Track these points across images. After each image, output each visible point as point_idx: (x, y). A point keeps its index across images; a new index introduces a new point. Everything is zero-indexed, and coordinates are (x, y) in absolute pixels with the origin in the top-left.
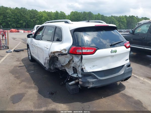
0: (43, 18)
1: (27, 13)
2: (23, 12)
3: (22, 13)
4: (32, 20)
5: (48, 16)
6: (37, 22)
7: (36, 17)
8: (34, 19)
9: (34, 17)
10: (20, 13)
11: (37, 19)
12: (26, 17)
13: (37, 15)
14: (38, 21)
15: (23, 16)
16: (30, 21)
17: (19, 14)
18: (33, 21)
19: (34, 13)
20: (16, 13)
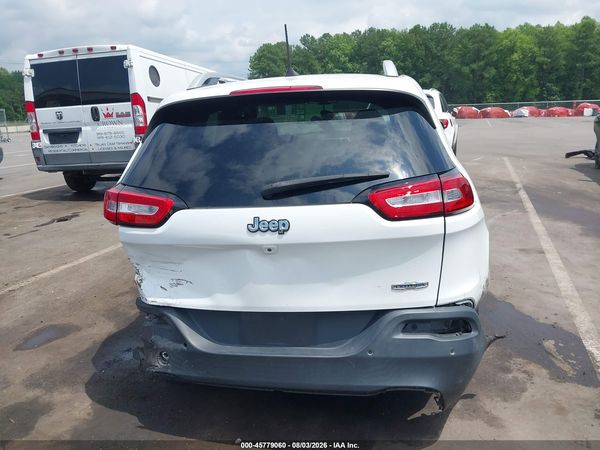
0: (515, 56)
1: (450, 46)
2: (438, 43)
3: (432, 45)
4: (466, 70)
5: (541, 43)
6: (487, 75)
7: (487, 52)
8: (474, 66)
9: (477, 58)
10: (426, 47)
11: (487, 65)
12: (446, 58)
13: (489, 45)
14: (493, 71)
15: (435, 57)
16: (458, 72)
17: (421, 52)
18: (473, 71)
19: (478, 39)
20: (410, 46)
